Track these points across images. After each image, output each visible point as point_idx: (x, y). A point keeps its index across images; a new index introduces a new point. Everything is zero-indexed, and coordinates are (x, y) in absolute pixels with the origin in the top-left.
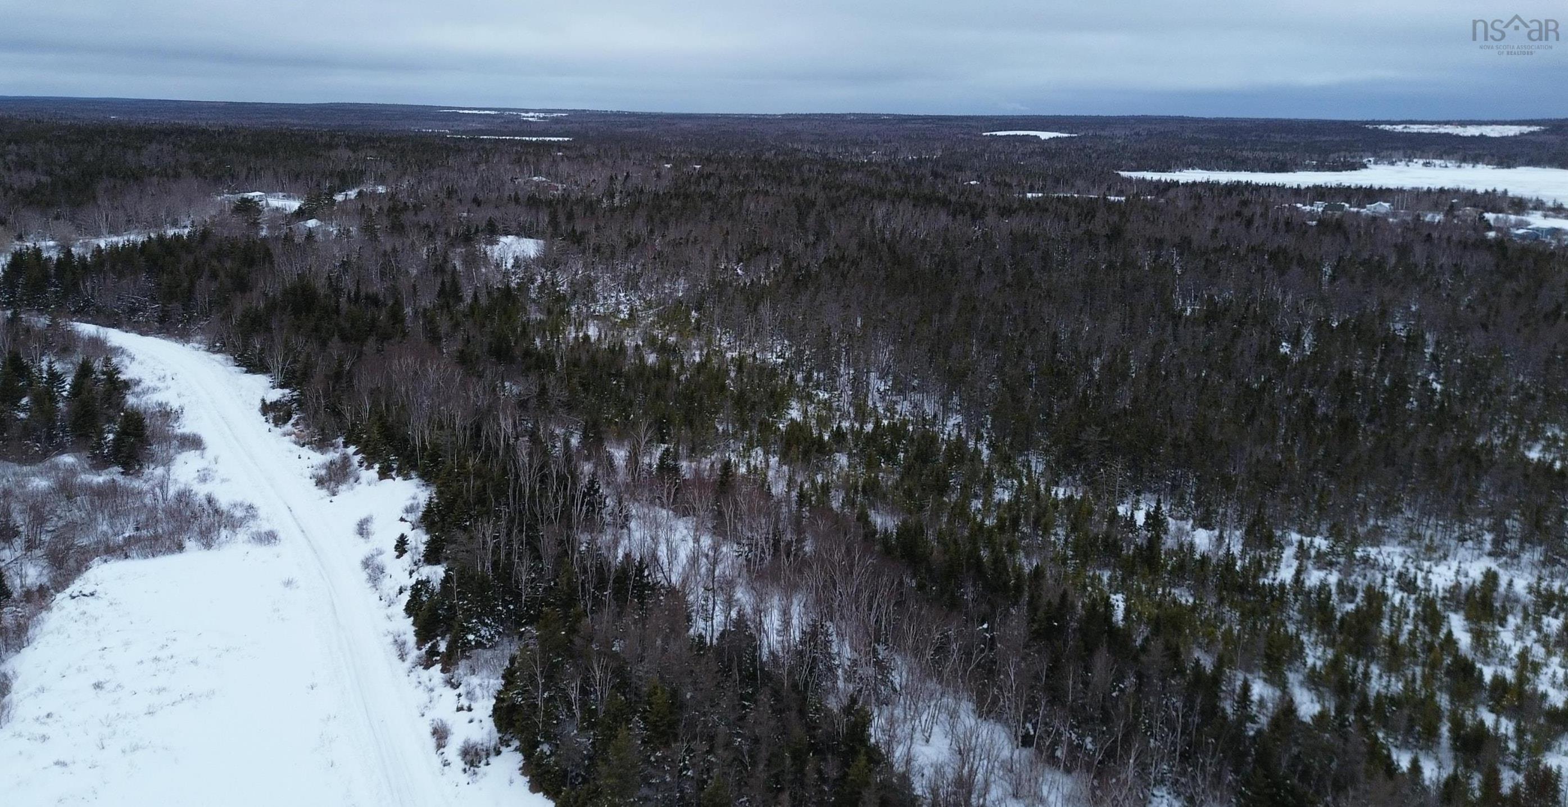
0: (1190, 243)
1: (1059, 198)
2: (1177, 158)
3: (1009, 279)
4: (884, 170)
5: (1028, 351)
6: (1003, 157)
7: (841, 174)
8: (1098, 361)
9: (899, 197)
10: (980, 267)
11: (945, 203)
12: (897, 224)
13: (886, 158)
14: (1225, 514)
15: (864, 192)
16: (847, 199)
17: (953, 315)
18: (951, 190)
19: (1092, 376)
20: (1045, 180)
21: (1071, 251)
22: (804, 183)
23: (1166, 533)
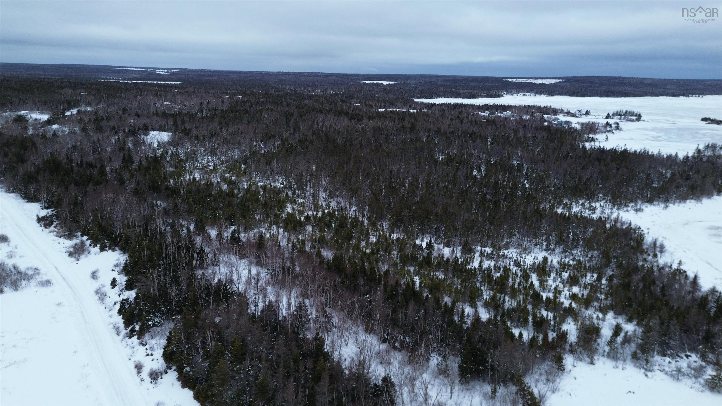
0: (440, 130)
1: (391, 111)
2: (435, 93)
3: (373, 148)
4: (321, 99)
5: (381, 178)
6: (369, 92)
7: (303, 101)
8: (407, 181)
9: (328, 111)
10: (361, 143)
11: (347, 114)
12: (327, 123)
13: (322, 93)
14: (455, 241)
15: (314, 109)
16: (307, 113)
17: (352, 164)
18: (349, 108)
19: (405, 188)
20: (385, 103)
21: (396, 135)
22: (288, 105)
23: (434, 250)
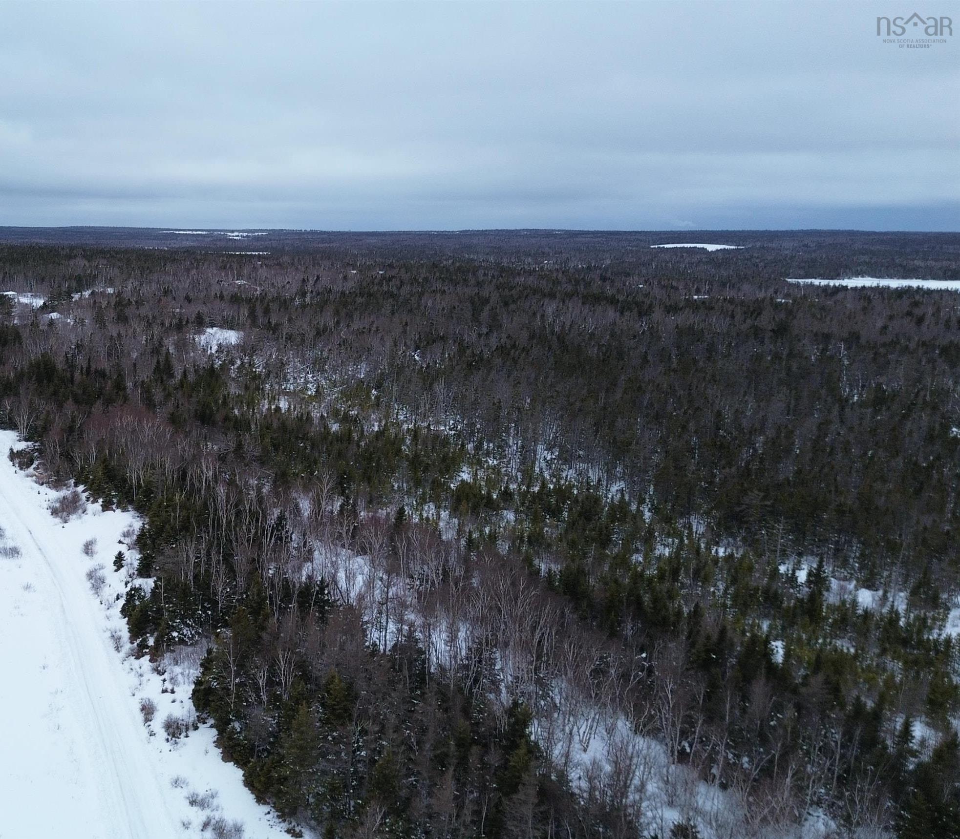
0: (858, 338)
1: (725, 299)
2: (846, 267)
3: (674, 366)
4: (555, 275)
5: (692, 426)
6: (670, 265)
7: (514, 278)
8: (761, 438)
9: (570, 296)
10: (645, 356)
12: (566, 319)
13: (557, 266)
14: (890, 576)
15: (535, 292)
16: (520, 298)
17: (618, 395)
18: (618, 291)
19: (755, 450)
20: (711, 284)
21: (737, 345)
22: (479, 284)
23: (828, 590)
